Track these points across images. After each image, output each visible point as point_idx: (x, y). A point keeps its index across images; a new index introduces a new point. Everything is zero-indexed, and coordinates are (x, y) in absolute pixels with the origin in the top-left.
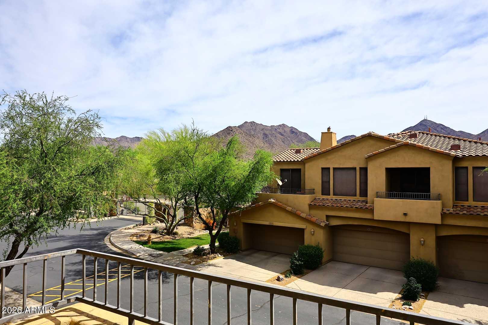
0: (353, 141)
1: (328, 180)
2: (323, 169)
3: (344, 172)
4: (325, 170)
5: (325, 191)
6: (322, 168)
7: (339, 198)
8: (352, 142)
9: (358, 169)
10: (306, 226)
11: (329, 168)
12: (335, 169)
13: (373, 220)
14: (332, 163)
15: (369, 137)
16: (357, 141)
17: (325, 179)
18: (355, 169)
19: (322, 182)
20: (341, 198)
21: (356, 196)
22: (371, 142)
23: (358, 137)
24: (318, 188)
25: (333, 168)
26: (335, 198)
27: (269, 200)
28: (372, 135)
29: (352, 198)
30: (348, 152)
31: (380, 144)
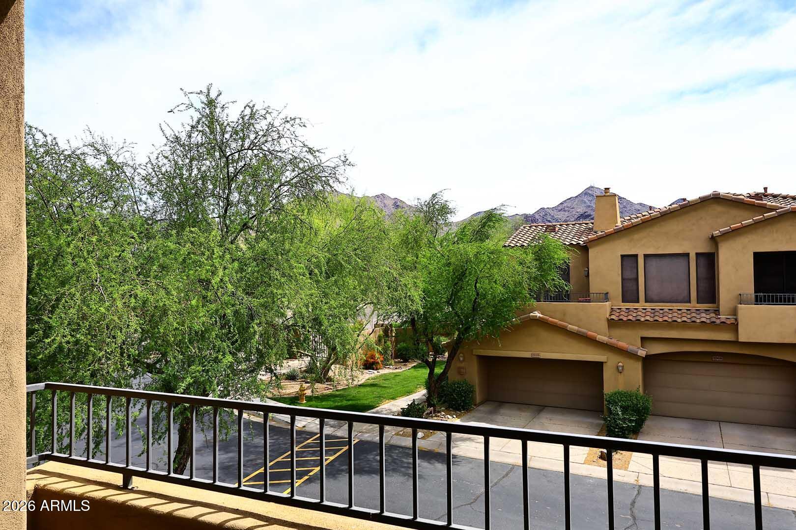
0: (683, 207)
1: (634, 276)
2: (623, 256)
3: (665, 262)
4: (629, 260)
5: (629, 294)
6: (621, 255)
7: (657, 306)
8: (681, 209)
9: (693, 257)
10: (607, 358)
11: (636, 256)
12: (646, 256)
13: (736, 343)
14: (641, 246)
15: (716, 199)
16: (691, 207)
17: (629, 275)
18: (687, 255)
19: (623, 279)
20: (662, 306)
21: (690, 303)
22: (719, 209)
23: (693, 201)
24: (616, 289)
25: (643, 256)
26: (649, 306)
27: (531, 314)
28: (722, 197)
29: (684, 306)
30: (673, 226)
31: (735, 212)
